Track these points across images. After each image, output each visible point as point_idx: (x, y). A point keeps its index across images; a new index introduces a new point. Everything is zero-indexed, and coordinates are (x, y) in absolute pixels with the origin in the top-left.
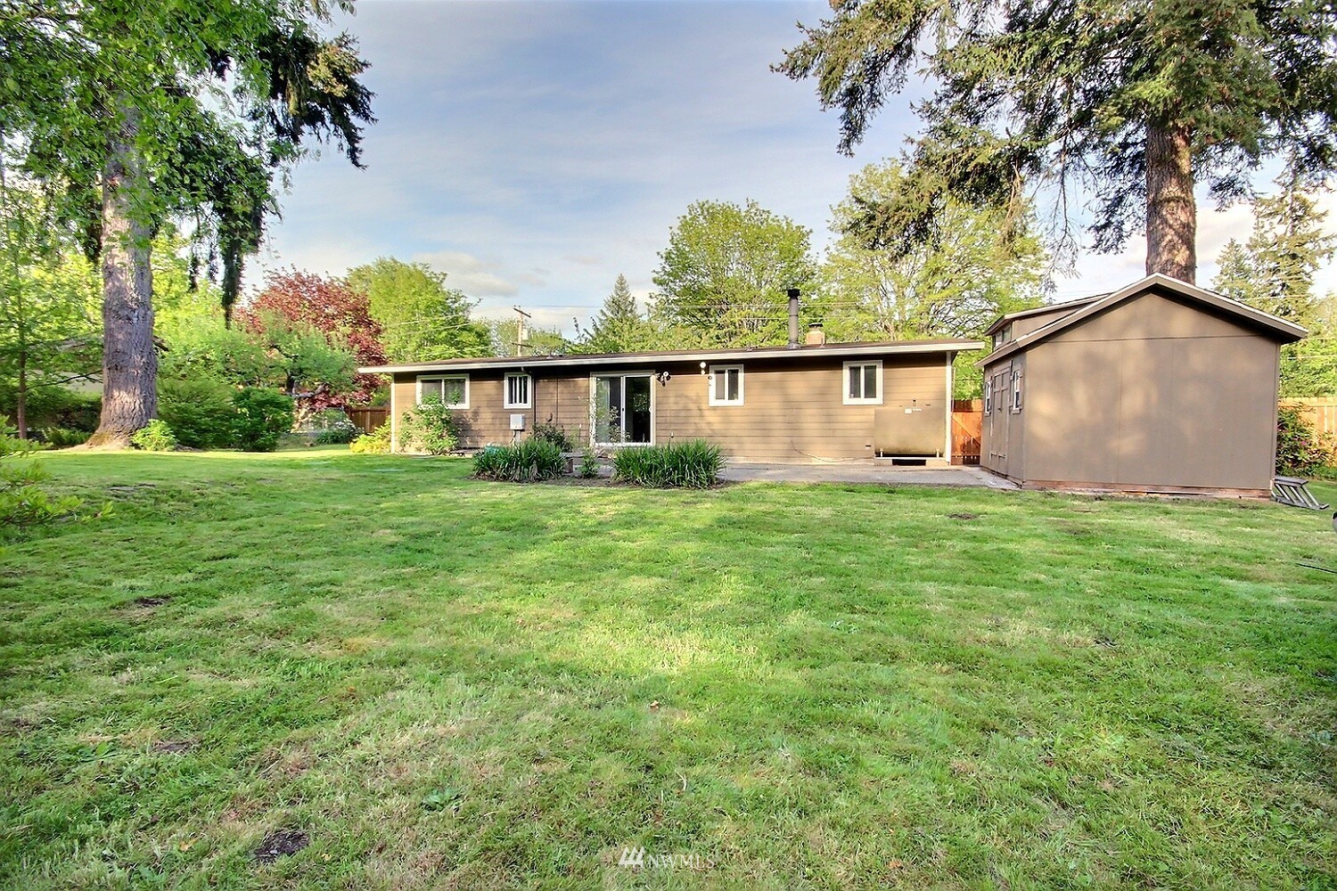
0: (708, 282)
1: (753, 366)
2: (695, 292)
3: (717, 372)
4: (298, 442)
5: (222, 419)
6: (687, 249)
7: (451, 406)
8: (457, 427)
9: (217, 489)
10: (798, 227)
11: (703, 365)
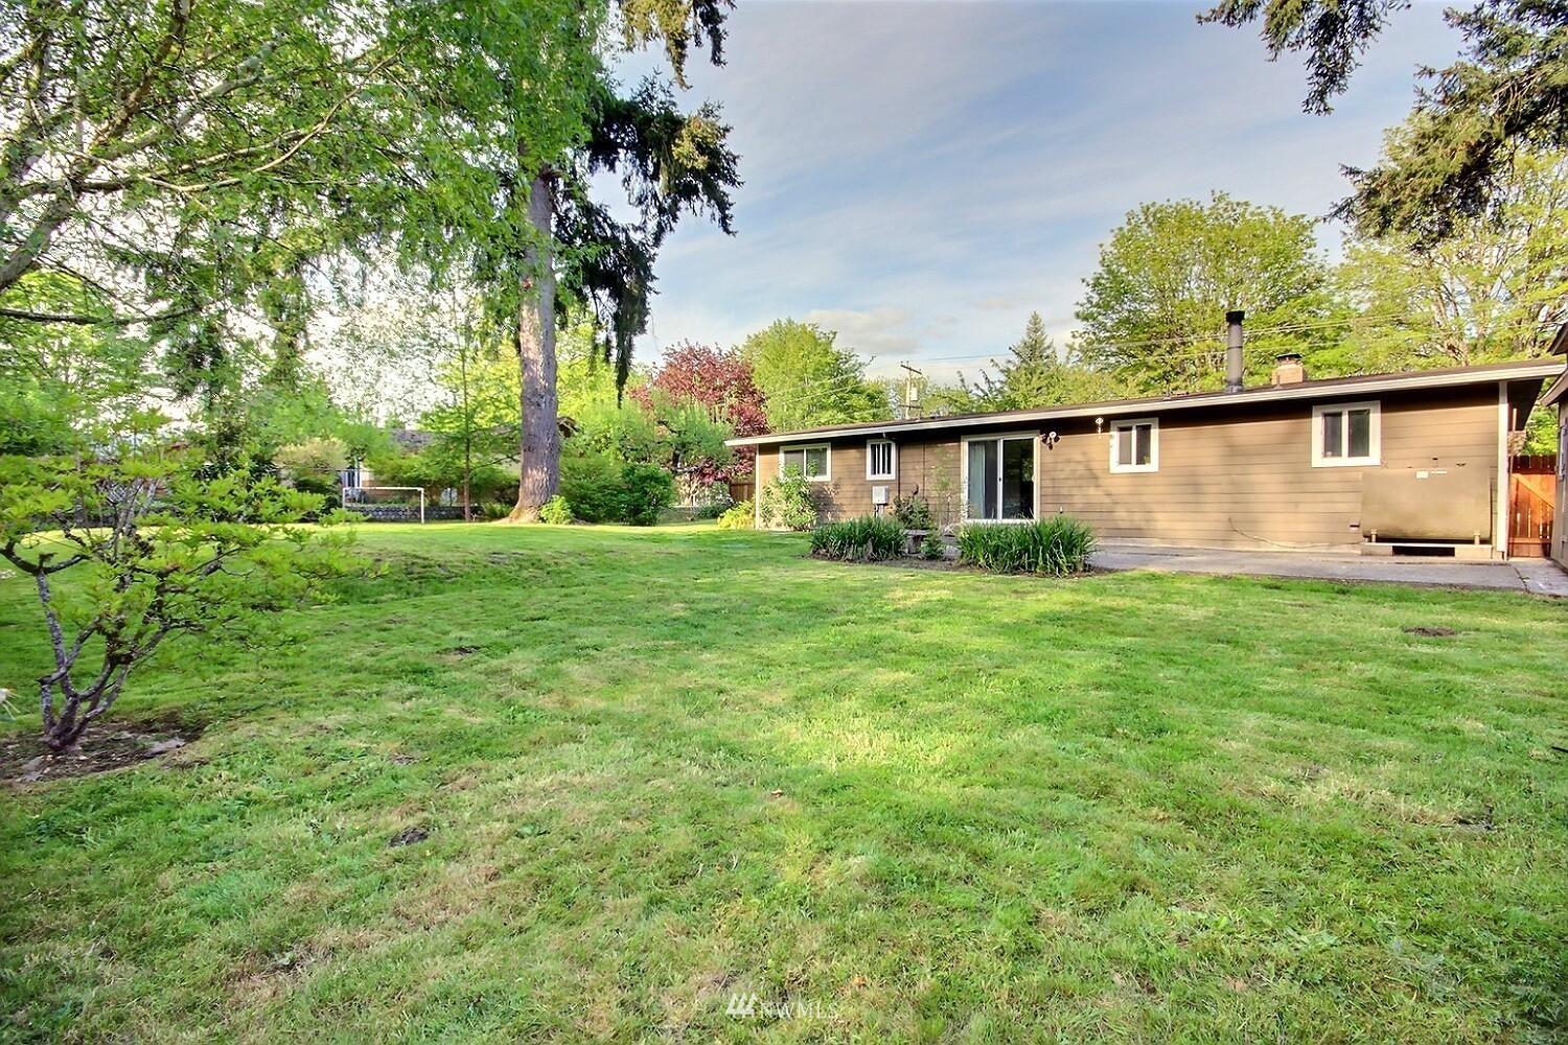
0: (1152, 311)
1: (1170, 419)
2: (1133, 324)
3: (1122, 429)
4: (682, 517)
5: (612, 495)
6: (1124, 270)
7: (810, 479)
8: (819, 501)
9: (569, 560)
10: (1295, 218)
11: (1099, 421)
